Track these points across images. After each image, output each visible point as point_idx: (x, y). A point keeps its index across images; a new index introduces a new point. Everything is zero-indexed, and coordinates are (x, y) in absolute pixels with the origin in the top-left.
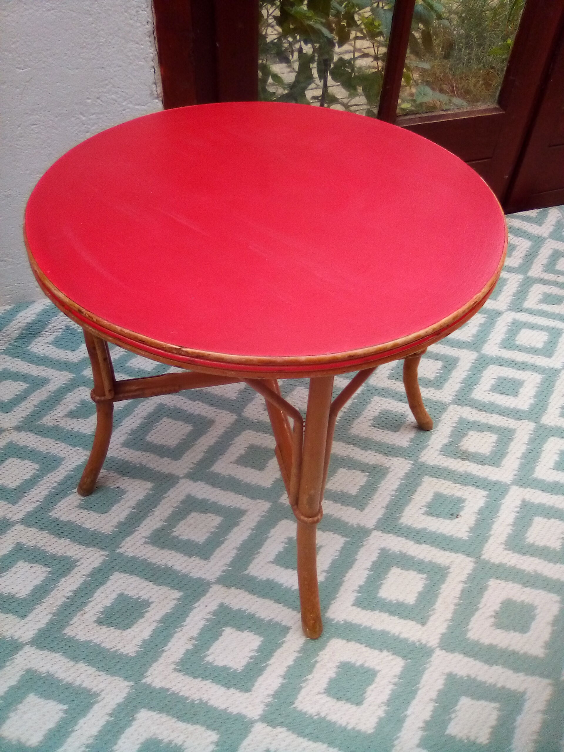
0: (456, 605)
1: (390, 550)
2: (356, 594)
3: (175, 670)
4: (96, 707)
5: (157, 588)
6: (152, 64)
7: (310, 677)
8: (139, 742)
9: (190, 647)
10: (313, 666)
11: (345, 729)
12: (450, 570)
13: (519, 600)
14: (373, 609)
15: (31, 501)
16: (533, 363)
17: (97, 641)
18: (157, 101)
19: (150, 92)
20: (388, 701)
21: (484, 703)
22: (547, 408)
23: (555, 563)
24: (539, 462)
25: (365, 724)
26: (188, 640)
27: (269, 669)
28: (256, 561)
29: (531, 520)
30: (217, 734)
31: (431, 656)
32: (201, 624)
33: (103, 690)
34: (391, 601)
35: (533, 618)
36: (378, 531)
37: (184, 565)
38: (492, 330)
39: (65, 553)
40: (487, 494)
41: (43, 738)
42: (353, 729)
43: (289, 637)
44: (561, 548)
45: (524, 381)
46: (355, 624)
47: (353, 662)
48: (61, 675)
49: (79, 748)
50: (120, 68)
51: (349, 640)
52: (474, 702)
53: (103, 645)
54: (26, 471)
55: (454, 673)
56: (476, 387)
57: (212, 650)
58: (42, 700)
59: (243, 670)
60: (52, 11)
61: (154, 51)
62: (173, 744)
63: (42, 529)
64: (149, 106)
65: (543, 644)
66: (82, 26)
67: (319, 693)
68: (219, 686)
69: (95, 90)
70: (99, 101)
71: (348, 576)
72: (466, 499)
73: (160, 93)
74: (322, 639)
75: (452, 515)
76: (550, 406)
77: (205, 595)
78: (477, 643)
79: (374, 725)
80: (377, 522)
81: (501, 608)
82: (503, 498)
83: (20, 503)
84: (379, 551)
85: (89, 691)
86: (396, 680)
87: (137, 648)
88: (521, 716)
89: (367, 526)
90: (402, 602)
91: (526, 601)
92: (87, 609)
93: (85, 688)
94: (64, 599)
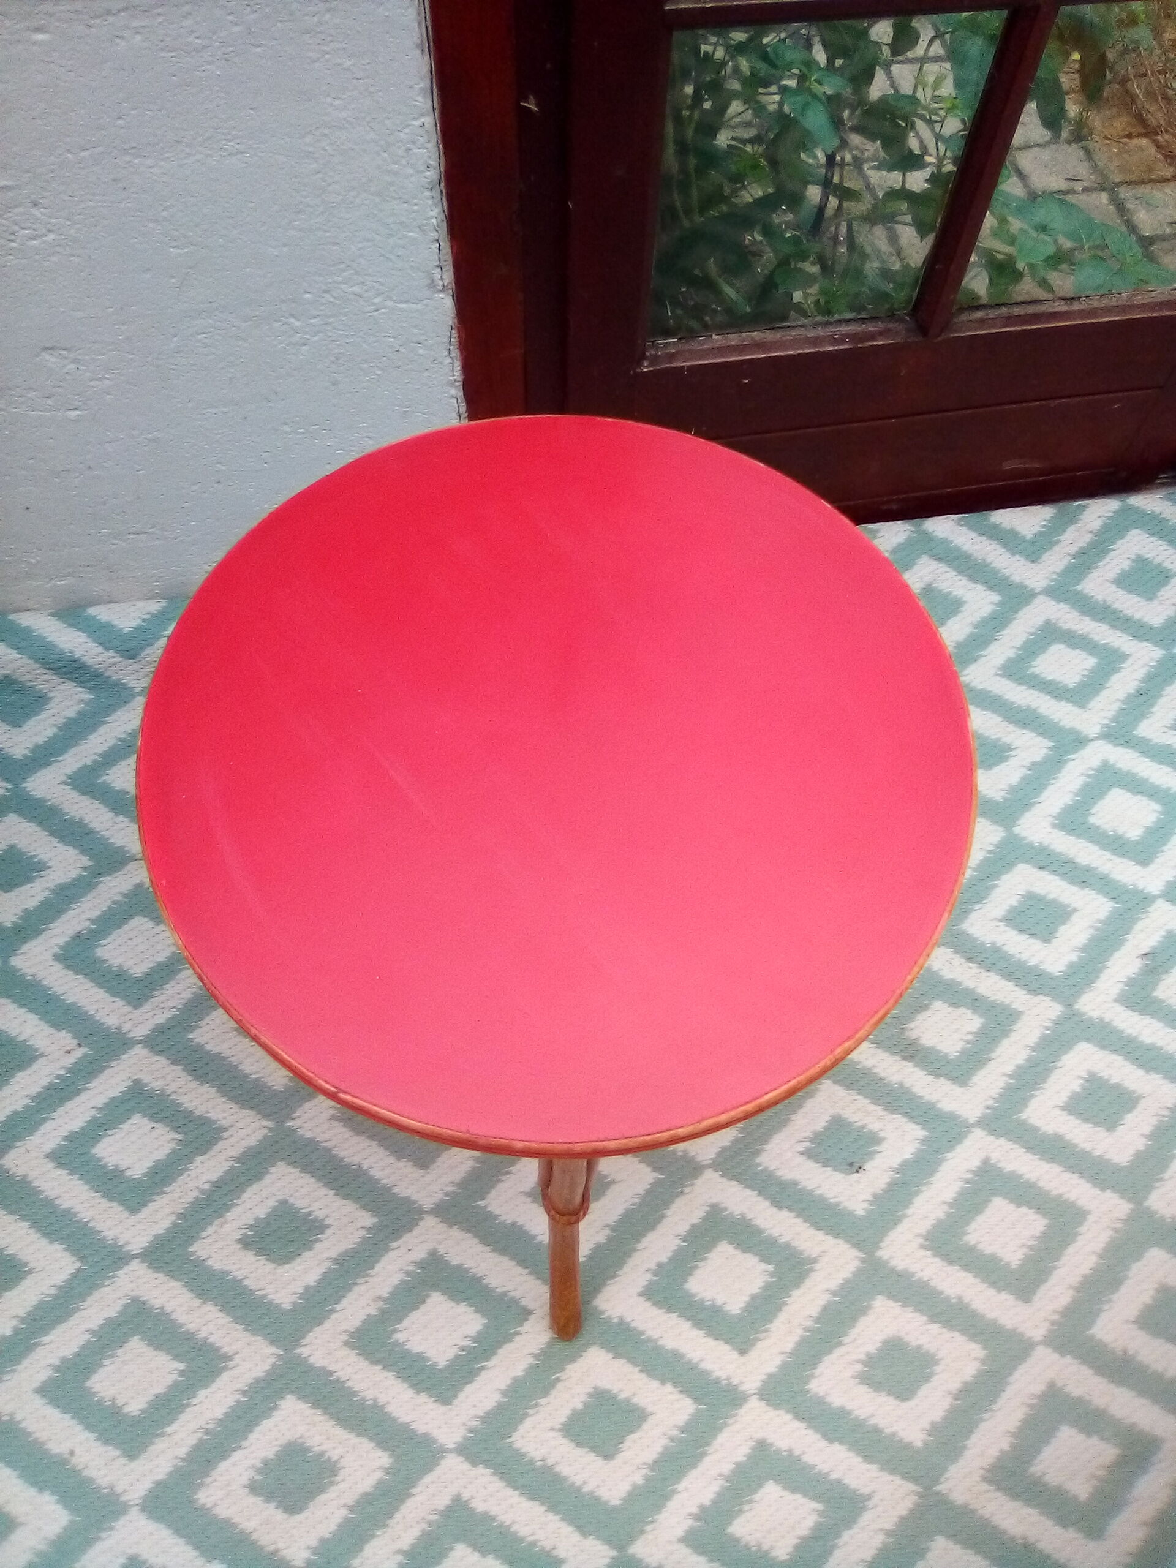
0: (806, 1329)
1: (726, 1209)
2: (649, 1276)
3: (346, 1344)
4: (226, 1376)
5: (339, 1202)
6: (435, 235)
7: (542, 1401)
8: (278, 1443)
9: (374, 1312)
10: (552, 1385)
11: (579, 1490)
12: (817, 1266)
13: (914, 1343)
14: (670, 1309)
15: (162, 1005)
16: (1106, 872)
17: (239, 1275)
18: (442, 295)
19: (429, 281)
20: (655, 1462)
21: (799, 1498)
22: (1098, 977)
23: (999, 1290)
24: (1042, 1088)
25: (610, 1490)
26: (374, 1300)
27: (484, 1375)
28: (501, 1186)
29: (987, 1201)
30: (390, 1456)
31: (740, 1406)
32: (396, 1278)
33: (237, 1353)
34: (702, 1301)
35: (927, 1379)
36: (716, 1170)
37: (388, 1171)
38: (1052, 782)
39: (208, 1112)
40: (926, 1137)
41: (146, 1406)
42: (592, 1493)
43: (527, 1326)
44: (1020, 1265)
45: (1075, 910)
46: (635, 1329)
47: (615, 1391)
48: (181, 1317)
49: (195, 1432)
50: (369, 244)
51: (617, 1356)
52: (786, 1493)
53: (246, 1283)
54: (160, 947)
55: (769, 1441)
56: (977, 907)
57: (406, 1323)
58: (151, 1349)
59: (448, 1367)
60: (239, 156)
61: (439, 213)
62: (326, 1457)
63: (175, 1062)
64: (427, 305)
65: (928, 1427)
66: (296, 177)
67: (551, 1429)
68: (406, 1385)
69: (321, 279)
70: (327, 296)
71: (645, 1242)
72: (884, 1139)
73: (450, 283)
74: (576, 1344)
75: (851, 1164)
76: (1104, 976)
77: (410, 1231)
78: (821, 1402)
79: (623, 1495)
80: (719, 1154)
81: (880, 1350)
82: (951, 1148)
83: (147, 1007)
84: (708, 1209)
85: (218, 1349)
86: (675, 1433)
87: (294, 1298)
88: (850, 1532)
89: (699, 1158)
90: (720, 1307)
91: (926, 1347)
92: (230, 1216)
93: (212, 1345)
94: (196, 1194)
